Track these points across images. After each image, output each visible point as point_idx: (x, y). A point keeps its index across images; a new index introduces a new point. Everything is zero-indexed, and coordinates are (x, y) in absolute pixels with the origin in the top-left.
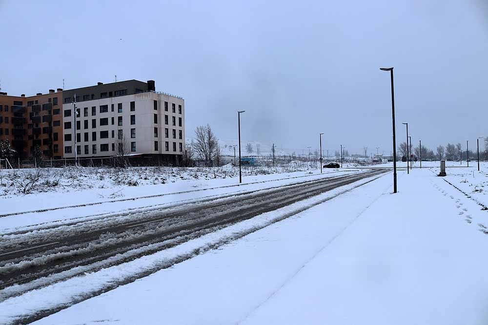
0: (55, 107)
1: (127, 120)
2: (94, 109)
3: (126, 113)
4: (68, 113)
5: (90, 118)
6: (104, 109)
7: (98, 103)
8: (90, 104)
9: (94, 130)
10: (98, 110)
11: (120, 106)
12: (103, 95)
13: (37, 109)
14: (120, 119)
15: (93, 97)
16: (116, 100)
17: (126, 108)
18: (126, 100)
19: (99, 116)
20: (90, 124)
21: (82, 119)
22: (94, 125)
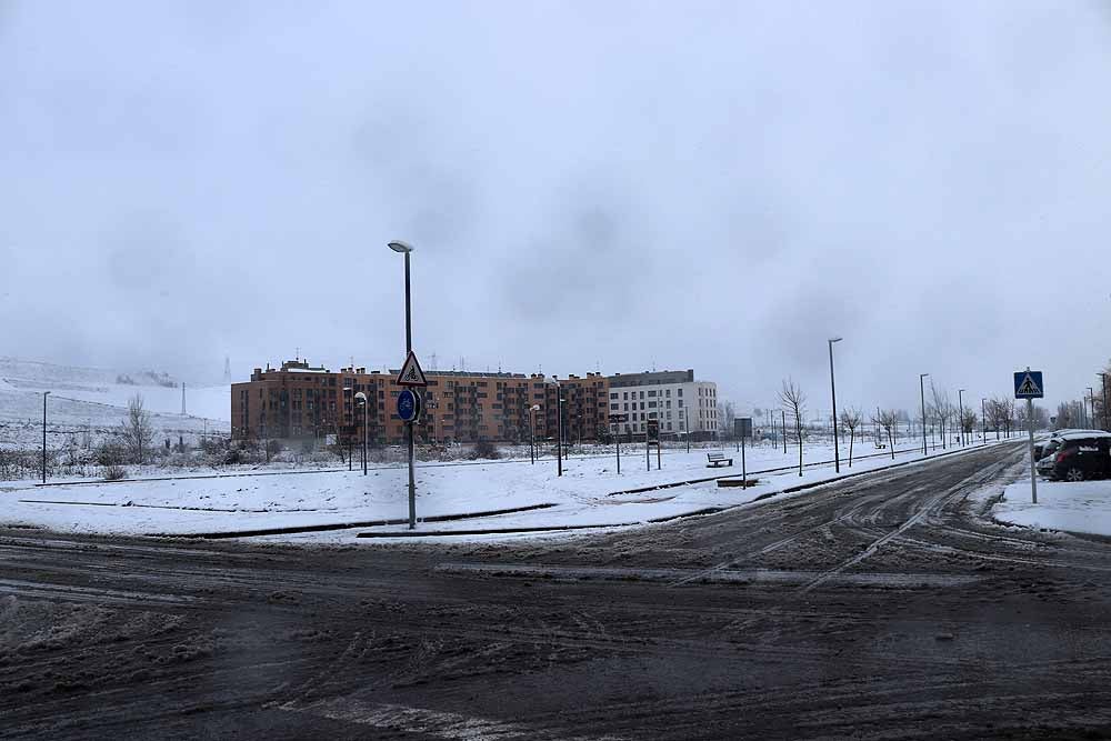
0: (602, 391)
1: (674, 404)
2: (642, 393)
3: (674, 398)
4: (615, 396)
5: (638, 401)
6: (652, 394)
7: (646, 389)
8: (638, 389)
9: (643, 411)
10: (646, 394)
11: (668, 392)
12: (651, 382)
13: (580, 392)
14: (668, 402)
15: (641, 383)
16: (664, 387)
17: (674, 393)
18: (674, 388)
19: (647, 400)
20: (638, 406)
21: (630, 401)
22: (642, 407)
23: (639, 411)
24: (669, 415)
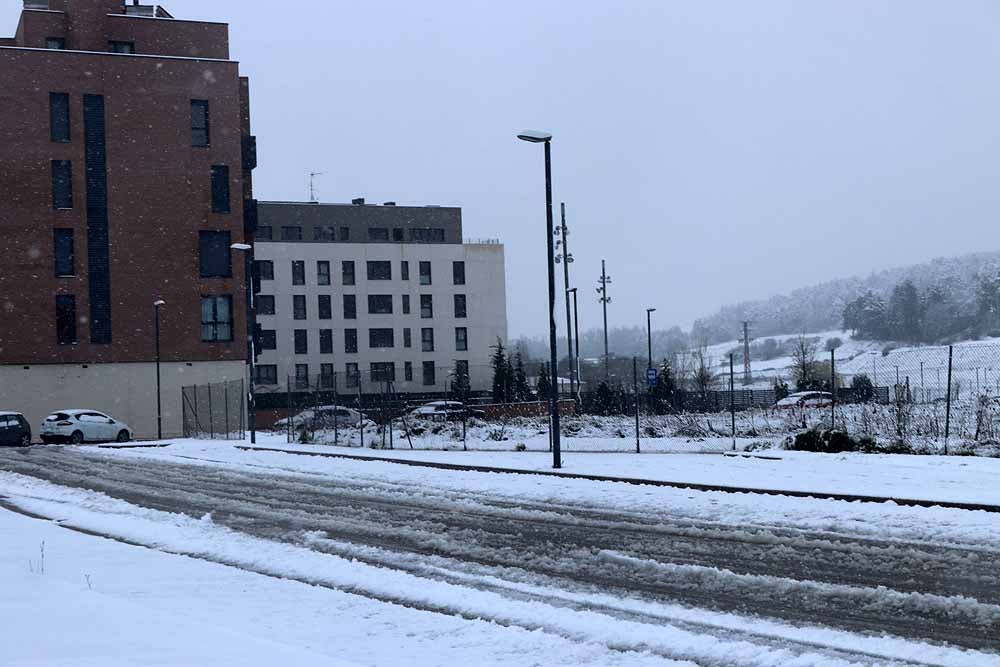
1: (444, 306)
2: (349, 268)
3: (443, 289)
5: (337, 291)
6: (380, 270)
7: (363, 253)
8: (337, 253)
9: (351, 324)
10: (361, 271)
11: (425, 268)
12: (377, 234)
14: (426, 300)
15: (345, 236)
16: (416, 252)
17: (442, 274)
19: (365, 288)
20: (338, 307)
21: (312, 290)
22: (350, 310)
23: (338, 323)
24: (428, 335)
